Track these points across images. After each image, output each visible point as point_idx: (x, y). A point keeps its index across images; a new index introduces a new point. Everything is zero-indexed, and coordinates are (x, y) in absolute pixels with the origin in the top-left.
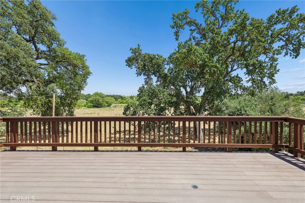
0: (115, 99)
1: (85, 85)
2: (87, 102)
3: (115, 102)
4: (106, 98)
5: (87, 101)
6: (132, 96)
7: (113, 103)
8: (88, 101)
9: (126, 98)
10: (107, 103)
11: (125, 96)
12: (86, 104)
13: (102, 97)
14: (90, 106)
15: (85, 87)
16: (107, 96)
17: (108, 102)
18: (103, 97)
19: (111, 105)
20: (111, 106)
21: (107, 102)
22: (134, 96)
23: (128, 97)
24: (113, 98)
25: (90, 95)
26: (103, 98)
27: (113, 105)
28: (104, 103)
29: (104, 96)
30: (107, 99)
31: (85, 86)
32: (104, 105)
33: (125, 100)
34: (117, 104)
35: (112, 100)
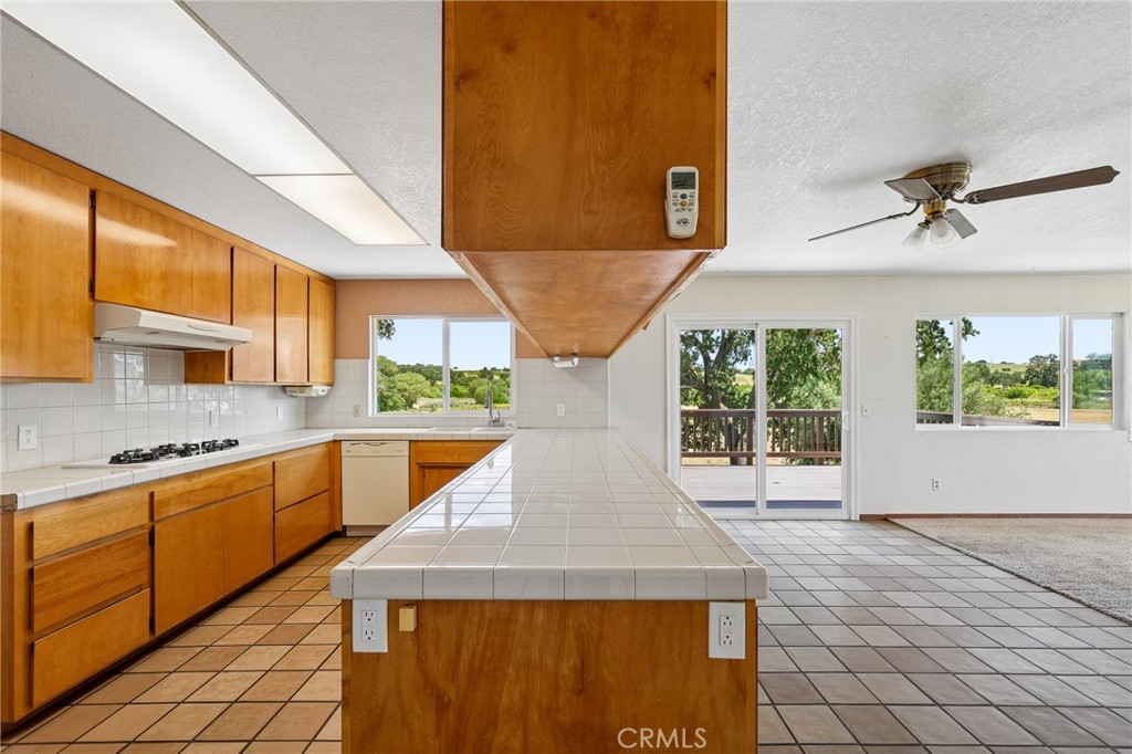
3: (428, 391)
4: (398, 377)
6: (489, 369)
7: (421, 395)
9: (467, 375)
11: (460, 369)
16: (403, 369)
18: (390, 375)
19: (416, 402)
21: (402, 391)
22: (494, 369)
23: (472, 372)
24: (421, 378)
26: (391, 378)
27: (421, 402)
28: (397, 397)
29: (395, 369)
30: (400, 381)
32: (396, 403)
33: (467, 385)
34: (436, 401)
35: (417, 383)
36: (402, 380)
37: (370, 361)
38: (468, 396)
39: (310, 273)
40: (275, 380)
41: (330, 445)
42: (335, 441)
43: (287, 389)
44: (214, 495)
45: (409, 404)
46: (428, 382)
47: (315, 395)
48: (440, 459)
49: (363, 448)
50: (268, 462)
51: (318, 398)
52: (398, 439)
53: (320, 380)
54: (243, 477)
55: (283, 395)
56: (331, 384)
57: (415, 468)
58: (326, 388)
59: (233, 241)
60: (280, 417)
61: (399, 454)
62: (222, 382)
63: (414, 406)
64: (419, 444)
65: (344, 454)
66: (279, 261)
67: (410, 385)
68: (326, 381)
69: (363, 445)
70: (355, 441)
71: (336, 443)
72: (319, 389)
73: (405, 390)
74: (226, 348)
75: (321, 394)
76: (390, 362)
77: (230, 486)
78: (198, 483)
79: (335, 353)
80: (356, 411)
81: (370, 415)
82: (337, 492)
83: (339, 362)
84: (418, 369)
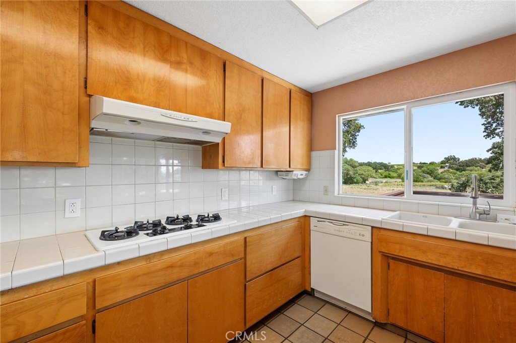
3: (374, 175)
4: (358, 168)
7: (372, 177)
11: (392, 164)
13: (353, 167)
16: (361, 164)
18: (354, 167)
19: (368, 180)
21: (359, 175)
24: (370, 168)
26: (355, 169)
27: (370, 180)
28: (359, 178)
32: (357, 180)
33: (396, 172)
34: (379, 180)
35: (368, 171)
36: (360, 170)
37: (336, 152)
38: (397, 178)
39: (292, 87)
40: (262, 166)
41: (302, 220)
42: (305, 216)
43: (279, 172)
44: (176, 274)
45: (364, 181)
46: (374, 171)
47: (295, 178)
48: (410, 254)
49: (327, 226)
50: (241, 237)
51: (299, 179)
52: (360, 223)
53: (299, 167)
54: (211, 254)
55: (276, 178)
56: (308, 170)
57: (379, 258)
58: (304, 173)
59: (224, 57)
60: (275, 192)
61: (361, 238)
62: (216, 167)
63: (367, 182)
64: (382, 232)
65: (312, 228)
66: (265, 76)
67: (365, 172)
68: (305, 167)
69: (327, 223)
70: (322, 218)
71: (306, 218)
72: (299, 174)
73: (362, 174)
74: (218, 140)
75: (302, 177)
76: (355, 162)
77: (196, 264)
78: (158, 263)
79: (311, 146)
80: (326, 190)
81: (336, 194)
82: (307, 260)
83: (314, 154)
84: (369, 164)
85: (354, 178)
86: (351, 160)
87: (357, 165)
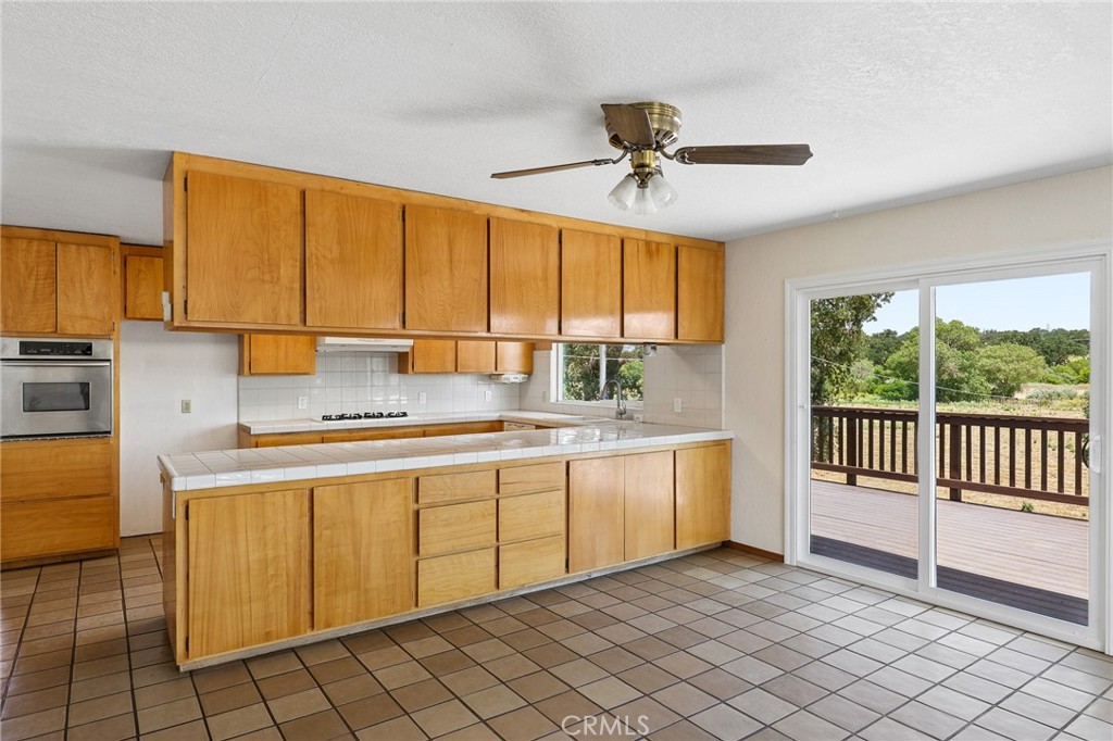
0: (1044, 351)
1: (883, 300)
2: (883, 372)
3: (1043, 372)
4: (982, 351)
5: (879, 367)
7: (1032, 378)
8: (885, 368)
10: (990, 375)
12: (876, 382)
13: (960, 348)
14: (896, 394)
15: (879, 305)
17: (999, 370)
18: (966, 348)
19: (1019, 390)
20: (1017, 395)
21: (989, 372)
25: (895, 333)
26: (967, 353)
27: (1031, 388)
29: (975, 339)
30: (988, 357)
31: (882, 303)
35: (1020, 359)
45: (1006, 392)
46: (1045, 358)
55: (491, 382)
56: (528, 373)
58: (521, 376)
60: (489, 399)
67: (1007, 363)
73: (995, 371)
76: (968, 330)
80: (544, 397)
85: (961, 381)
86: (956, 325)
87: (973, 339)
